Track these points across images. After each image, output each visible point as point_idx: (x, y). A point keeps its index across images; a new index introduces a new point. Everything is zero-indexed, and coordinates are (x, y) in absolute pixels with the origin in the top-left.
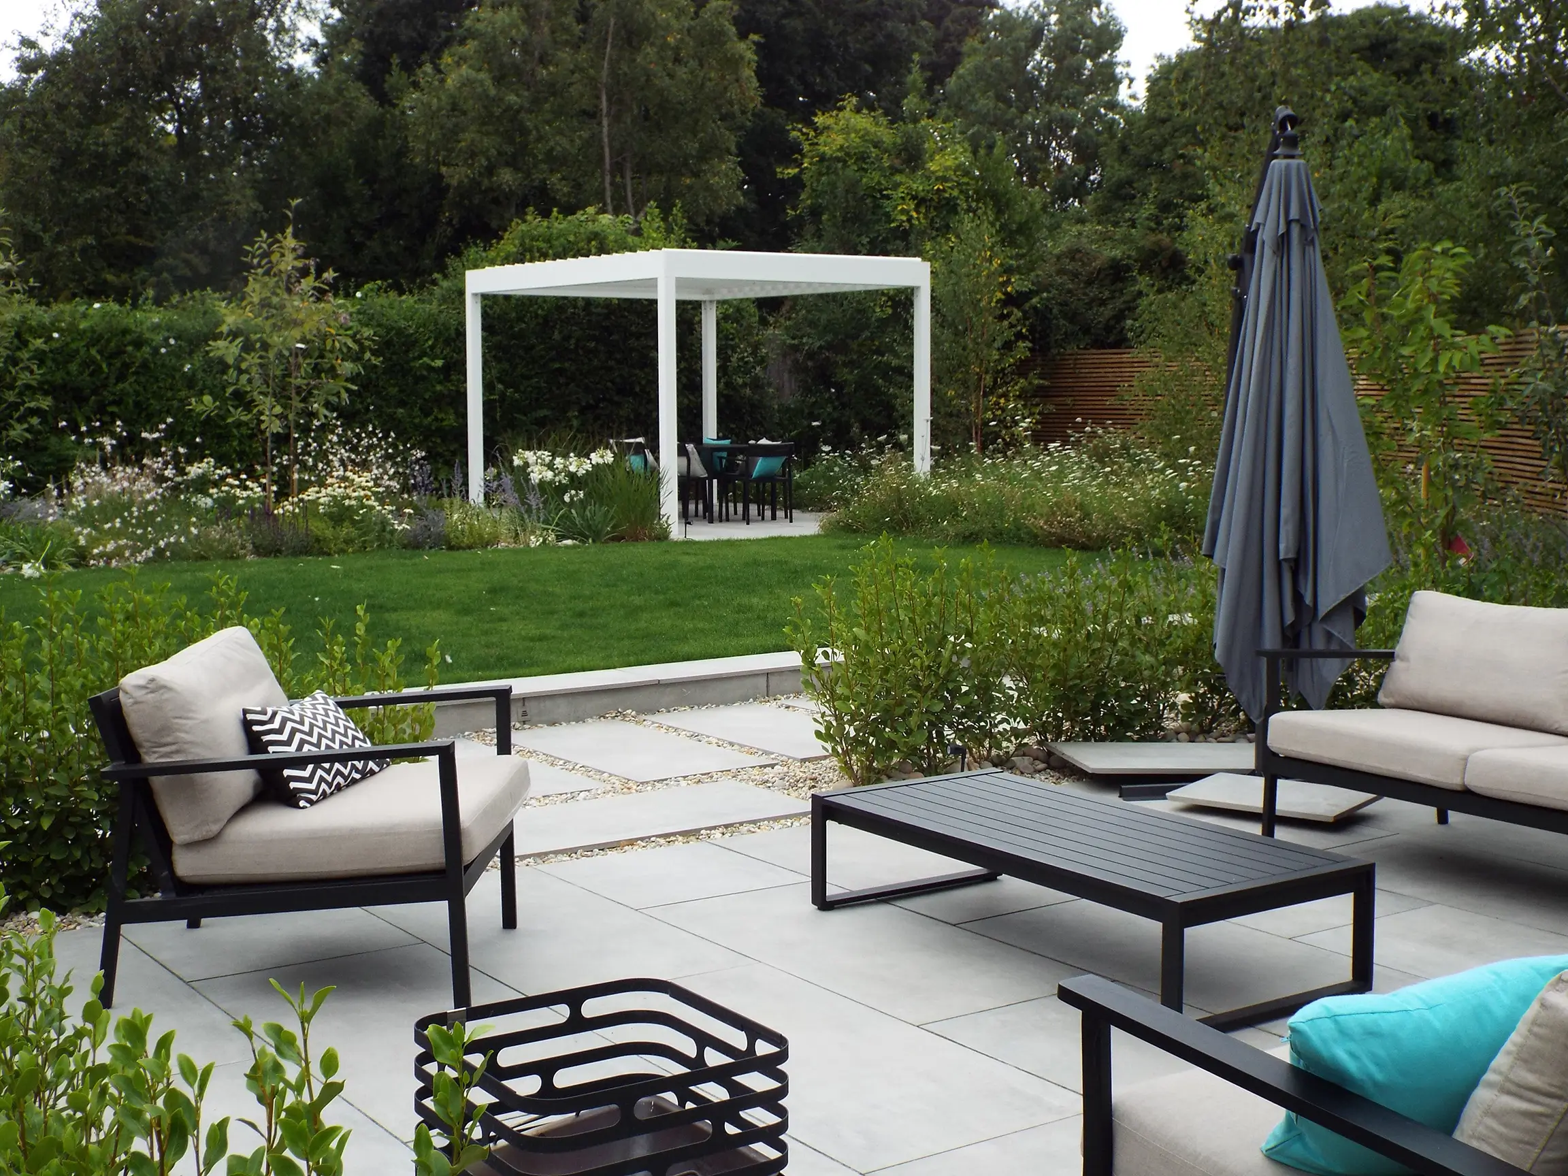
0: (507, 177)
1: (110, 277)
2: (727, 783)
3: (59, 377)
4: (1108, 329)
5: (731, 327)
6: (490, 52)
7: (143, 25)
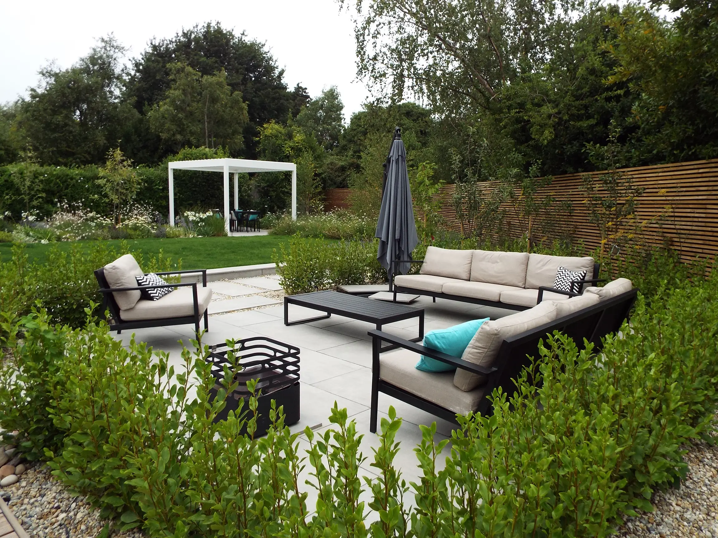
0: (179, 137)
1: (60, 160)
2: (255, 296)
3: (47, 188)
4: (341, 183)
5: (242, 180)
6: (173, 102)
7: (69, 88)
